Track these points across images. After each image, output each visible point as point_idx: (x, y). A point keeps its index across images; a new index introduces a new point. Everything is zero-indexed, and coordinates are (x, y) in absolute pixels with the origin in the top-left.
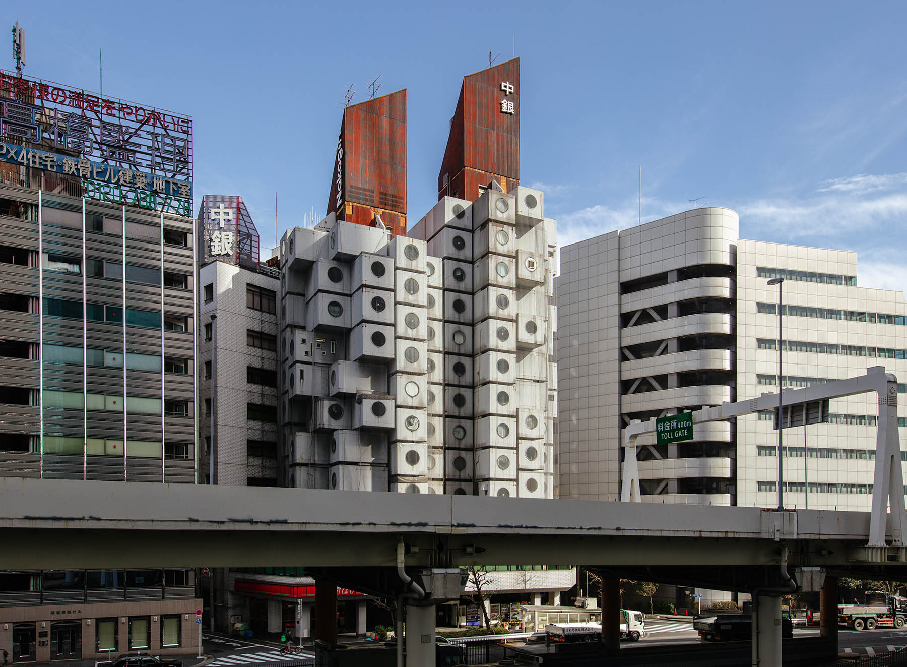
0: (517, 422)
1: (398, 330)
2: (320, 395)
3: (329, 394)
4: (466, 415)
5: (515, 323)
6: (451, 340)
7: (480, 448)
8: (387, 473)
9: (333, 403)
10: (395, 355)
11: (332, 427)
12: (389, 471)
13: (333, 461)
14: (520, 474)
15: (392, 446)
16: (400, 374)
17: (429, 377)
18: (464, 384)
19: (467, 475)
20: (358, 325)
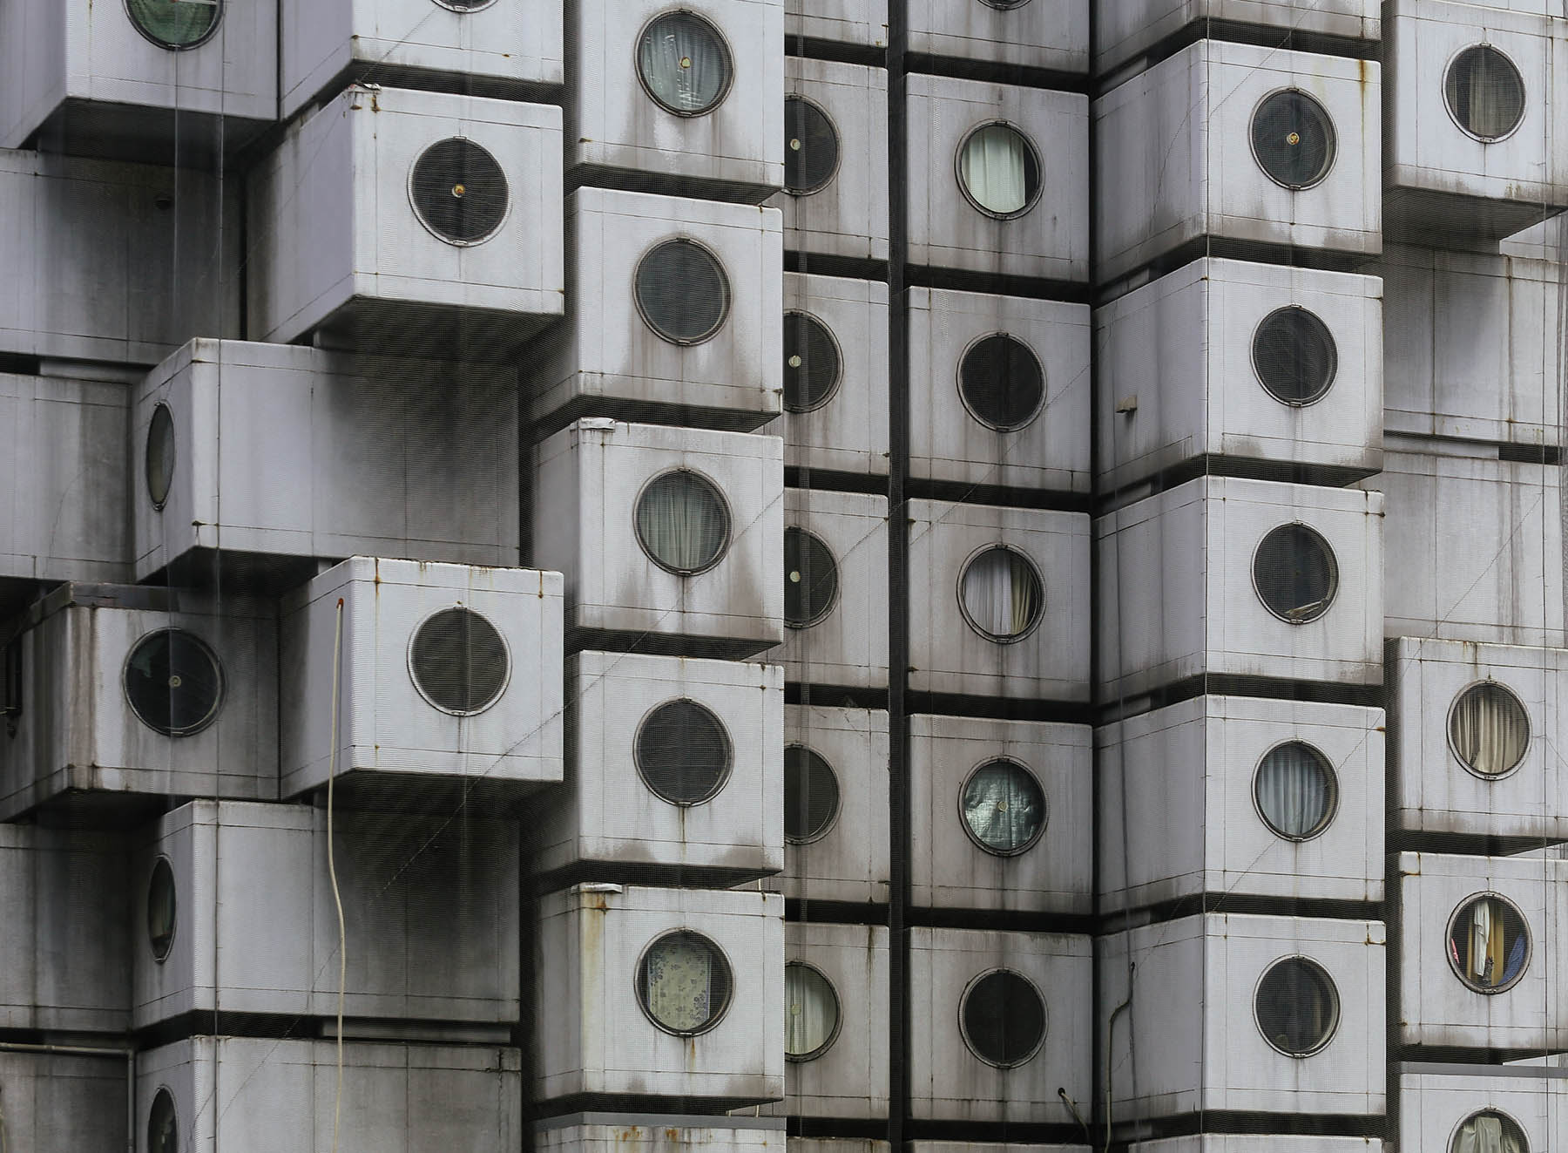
0: (1392, 732)
1: (589, 125)
2: (73, 572)
3: (129, 562)
4: (1049, 691)
5: (1374, 67)
6: (944, 187)
7: (1139, 911)
8: (513, 1085)
9: (153, 622)
10: (570, 290)
11: (153, 784)
12: (530, 1076)
13: (156, 1012)
14: (1405, 1080)
15: (551, 906)
16: (604, 422)
17: (797, 442)
18: (1031, 480)
19: (1053, 1096)
20: (324, 97)
